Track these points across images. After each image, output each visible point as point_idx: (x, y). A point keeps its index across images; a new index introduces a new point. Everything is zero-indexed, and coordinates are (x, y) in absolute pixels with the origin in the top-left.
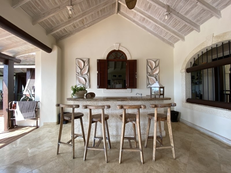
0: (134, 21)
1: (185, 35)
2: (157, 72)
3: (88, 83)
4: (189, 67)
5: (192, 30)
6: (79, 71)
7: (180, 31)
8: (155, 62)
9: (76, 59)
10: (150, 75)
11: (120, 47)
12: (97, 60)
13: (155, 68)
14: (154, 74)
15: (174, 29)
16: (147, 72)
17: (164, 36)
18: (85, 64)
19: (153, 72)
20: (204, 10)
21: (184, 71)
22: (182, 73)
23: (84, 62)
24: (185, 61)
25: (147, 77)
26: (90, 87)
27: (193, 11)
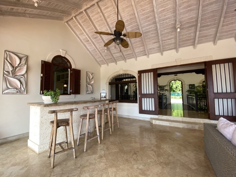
0: (79, 37)
1: (109, 63)
2: (93, 82)
3: (25, 87)
4: (110, 82)
5: (114, 62)
6: (9, 69)
7: (108, 59)
8: (92, 75)
9: (5, 51)
10: (88, 84)
11: (66, 54)
12: (42, 61)
13: (92, 79)
14: (91, 83)
15: (104, 57)
16: (87, 82)
17: (97, 58)
18: (22, 62)
19: (90, 82)
20: (121, 56)
21: (108, 83)
22: (106, 84)
23: (21, 59)
24: (109, 78)
25: (87, 85)
26: (27, 93)
27: (117, 54)
